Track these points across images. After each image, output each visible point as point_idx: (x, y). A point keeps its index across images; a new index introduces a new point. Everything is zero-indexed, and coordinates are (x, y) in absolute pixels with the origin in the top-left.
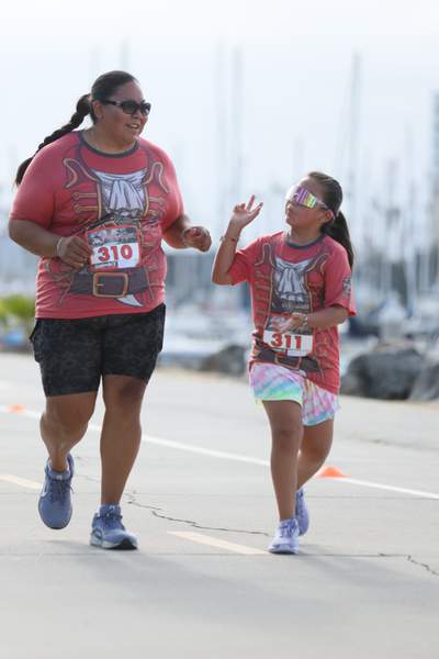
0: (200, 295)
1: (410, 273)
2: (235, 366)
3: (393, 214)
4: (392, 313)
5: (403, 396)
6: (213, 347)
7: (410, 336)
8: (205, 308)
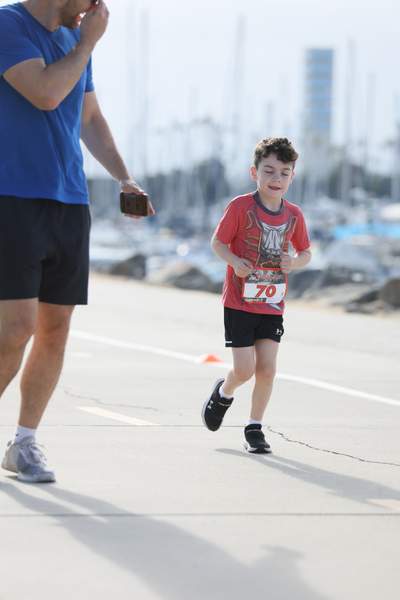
2: (138, 270)
6: (123, 255)
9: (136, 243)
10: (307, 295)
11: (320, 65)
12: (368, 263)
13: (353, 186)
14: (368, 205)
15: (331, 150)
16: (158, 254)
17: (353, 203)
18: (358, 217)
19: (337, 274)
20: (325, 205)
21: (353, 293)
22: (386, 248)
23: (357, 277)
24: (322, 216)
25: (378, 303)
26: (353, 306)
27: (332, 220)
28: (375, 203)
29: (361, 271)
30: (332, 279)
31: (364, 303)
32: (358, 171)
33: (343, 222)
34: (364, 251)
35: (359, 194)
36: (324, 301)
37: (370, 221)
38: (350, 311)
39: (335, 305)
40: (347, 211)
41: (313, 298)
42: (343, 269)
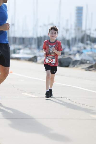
0: (29, 46)
1: (71, 42)
2: (35, 60)
3: (67, 30)
4: (67, 50)
5: (67, 66)
6: (31, 56)
7: (70, 55)
8: (30, 49)
9: (35, 53)
10: (76, 66)
11: (80, 11)
12: (91, 59)
13: (87, 40)
14: (91, 45)
15: (82, 31)
16: (40, 56)
17: (87, 44)
18: (88, 48)
19: (83, 61)
20: (80, 44)
21: (87, 66)
22: (95, 55)
23: (88, 62)
24: (80, 47)
25: (93, 68)
26: (87, 69)
27: (82, 48)
28: (93, 44)
29: (89, 61)
30: (82, 62)
31: (90, 68)
32: (88, 36)
33: (85, 48)
34: (89, 55)
35: (89, 42)
36: (80, 68)
37: (91, 49)
38: (86, 70)
39: (83, 69)
40: (86, 46)
41: (77, 67)
42: (85, 60)
